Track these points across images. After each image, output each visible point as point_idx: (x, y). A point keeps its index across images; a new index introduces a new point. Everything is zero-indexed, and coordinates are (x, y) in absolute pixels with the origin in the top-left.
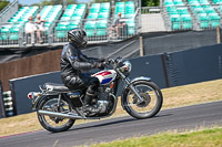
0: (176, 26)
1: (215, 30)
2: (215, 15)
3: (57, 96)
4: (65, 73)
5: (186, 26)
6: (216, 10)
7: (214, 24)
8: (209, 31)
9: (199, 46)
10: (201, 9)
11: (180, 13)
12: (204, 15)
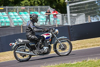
0: (3, 25)
1: (20, 27)
2: (20, 20)
3: (24, 45)
4: (29, 34)
5: (7, 24)
6: (21, 18)
7: (20, 24)
9: (13, 34)
10: (14, 17)
11: (5, 18)
12: (15, 20)
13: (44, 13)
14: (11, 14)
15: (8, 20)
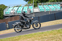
0: (41, 11)
2: (49, 8)
5: (43, 11)
7: (49, 10)
8: (48, 12)
10: (46, 7)
12: (46, 9)
13: (59, 5)
14: (44, 6)
15: (43, 9)
